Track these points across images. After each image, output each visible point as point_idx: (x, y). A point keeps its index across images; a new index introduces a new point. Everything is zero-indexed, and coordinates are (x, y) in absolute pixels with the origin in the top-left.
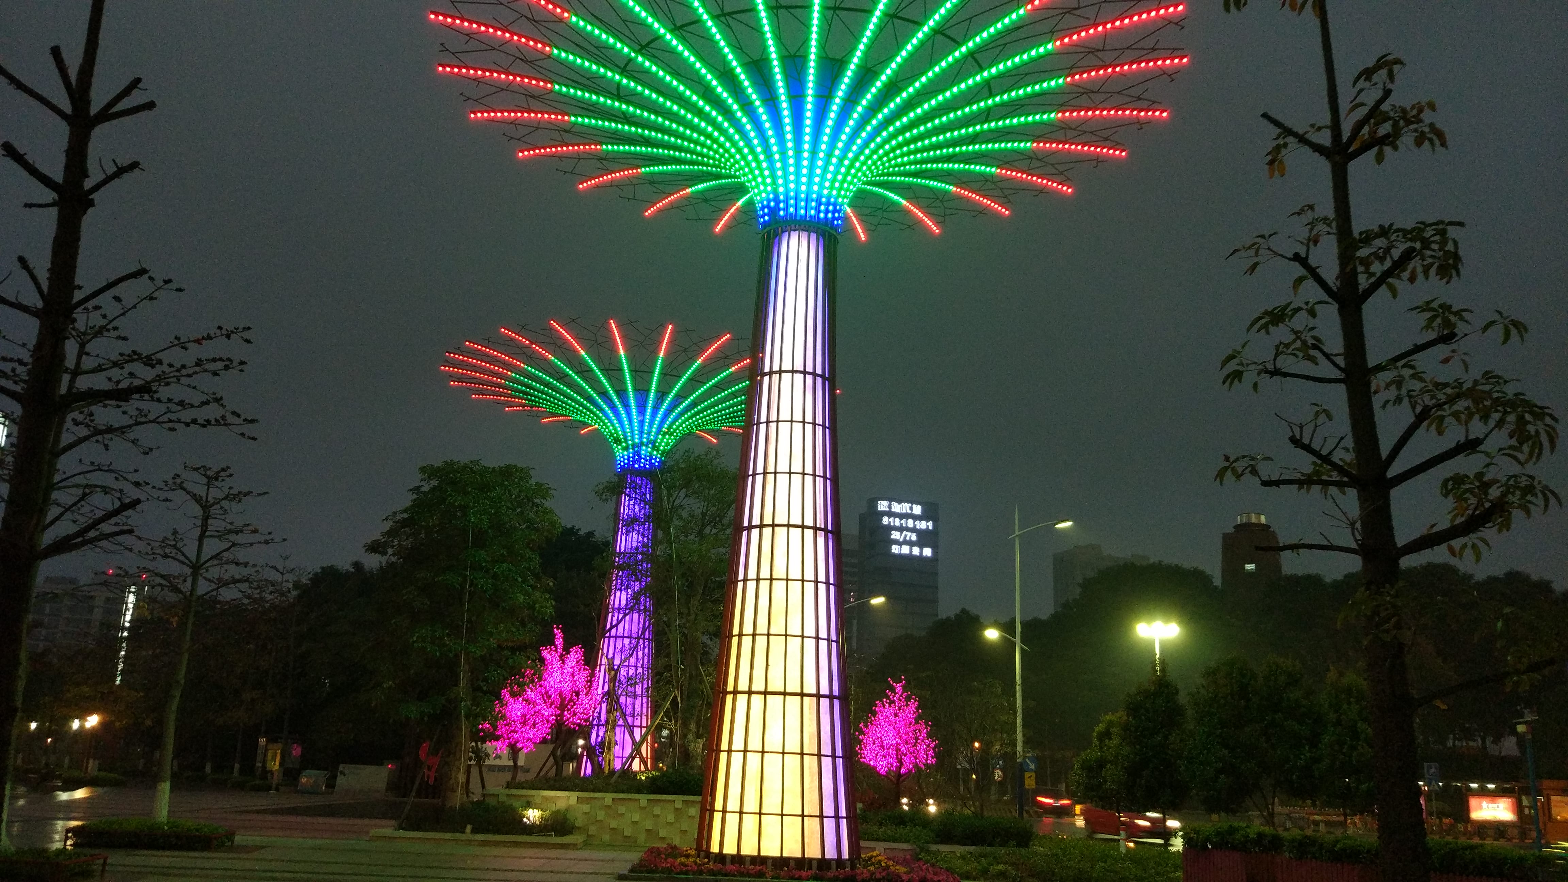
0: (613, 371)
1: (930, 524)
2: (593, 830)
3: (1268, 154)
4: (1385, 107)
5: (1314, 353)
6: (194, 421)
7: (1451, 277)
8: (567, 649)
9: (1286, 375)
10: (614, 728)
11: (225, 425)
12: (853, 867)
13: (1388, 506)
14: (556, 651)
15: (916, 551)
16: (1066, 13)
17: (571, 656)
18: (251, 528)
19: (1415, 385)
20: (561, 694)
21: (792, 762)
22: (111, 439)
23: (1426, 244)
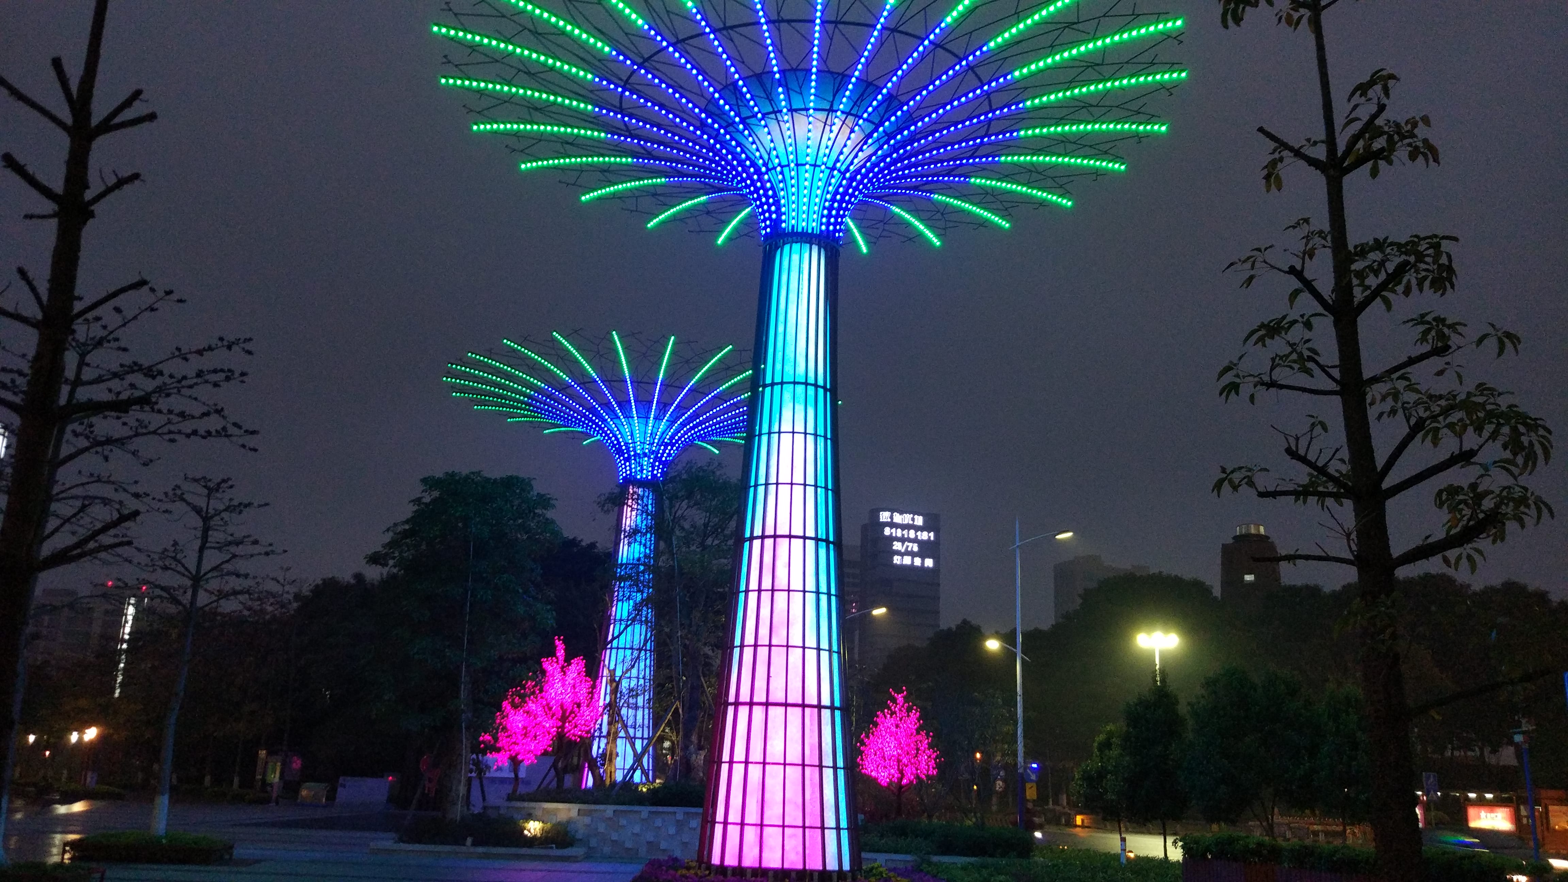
0: (615, 382)
1: (932, 534)
2: (593, 842)
3: (1264, 168)
4: (1379, 122)
5: (1310, 365)
6: (195, 433)
7: (1445, 290)
8: (568, 660)
9: (1282, 387)
10: (615, 739)
11: (227, 436)
12: (854, 878)
13: (1382, 515)
14: (557, 662)
15: (918, 562)
16: (1065, 27)
17: (573, 667)
18: (251, 539)
19: (1410, 397)
20: (562, 706)
21: (794, 773)
22: (111, 450)
23: (1420, 257)
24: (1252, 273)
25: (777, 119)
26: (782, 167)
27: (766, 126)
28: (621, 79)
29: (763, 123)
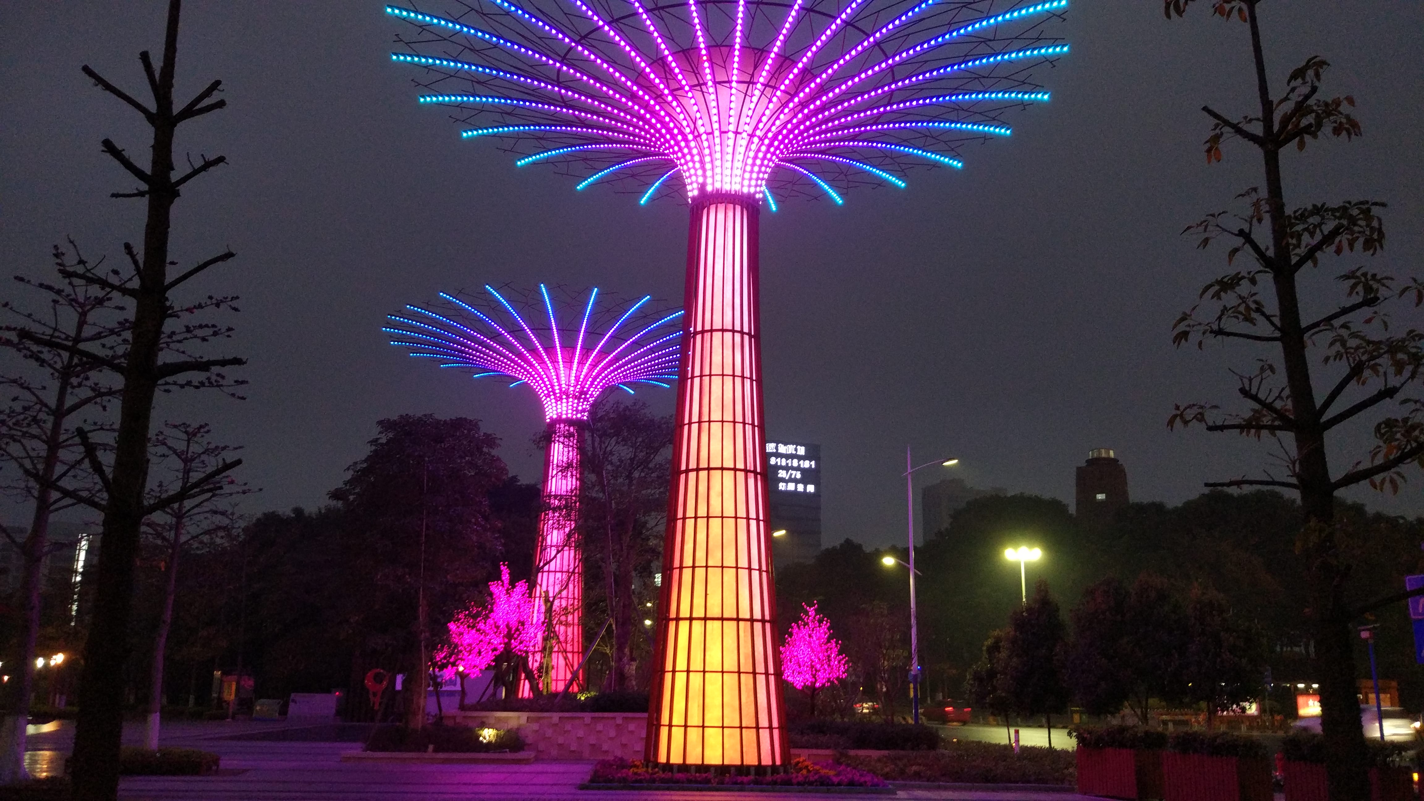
0: (542, 330)
1: (813, 463)
2: (541, 746)
3: (1206, 142)
4: (1311, 102)
5: (1254, 315)
6: (189, 383)
7: (1375, 249)
8: (513, 583)
9: (1229, 334)
10: (551, 653)
11: (218, 386)
12: (786, 771)
13: (1322, 445)
14: (503, 585)
15: (800, 488)
16: (962, 7)
17: (518, 589)
18: (229, 479)
19: (1352, 343)
20: (508, 626)
21: (731, 680)
22: (109, 401)
23: (1353, 220)
24: (1206, 235)
25: (702, 91)
26: (708, 134)
27: (693, 97)
28: (559, 56)
29: (690, 95)
